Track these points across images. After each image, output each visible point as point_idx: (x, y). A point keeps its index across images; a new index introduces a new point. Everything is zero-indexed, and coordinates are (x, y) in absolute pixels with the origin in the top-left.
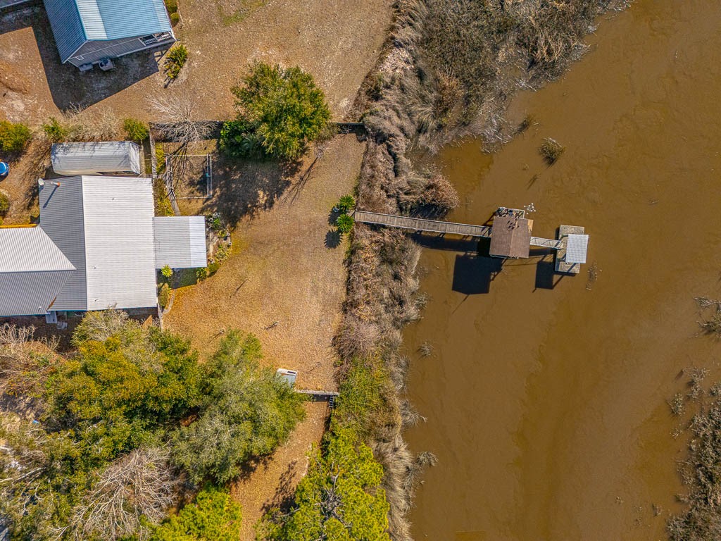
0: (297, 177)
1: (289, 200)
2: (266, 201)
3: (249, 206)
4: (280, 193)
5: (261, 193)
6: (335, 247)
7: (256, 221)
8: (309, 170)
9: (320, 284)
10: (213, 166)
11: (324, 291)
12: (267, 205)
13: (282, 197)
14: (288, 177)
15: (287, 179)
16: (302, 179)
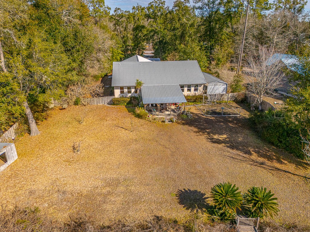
0: (261, 160)
1: (228, 154)
2: (218, 139)
3: (208, 131)
4: (232, 147)
5: (225, 136)
6: (181, 202)
7: (193, 134)
8: (279, 169)
9: (122, 188)
10: (233, 116)
11: (109, 193)
12: (213, 140)
13: (229, 149)
14: (256, 153)
15: (253, 152)
16: (262, 164)
